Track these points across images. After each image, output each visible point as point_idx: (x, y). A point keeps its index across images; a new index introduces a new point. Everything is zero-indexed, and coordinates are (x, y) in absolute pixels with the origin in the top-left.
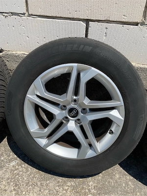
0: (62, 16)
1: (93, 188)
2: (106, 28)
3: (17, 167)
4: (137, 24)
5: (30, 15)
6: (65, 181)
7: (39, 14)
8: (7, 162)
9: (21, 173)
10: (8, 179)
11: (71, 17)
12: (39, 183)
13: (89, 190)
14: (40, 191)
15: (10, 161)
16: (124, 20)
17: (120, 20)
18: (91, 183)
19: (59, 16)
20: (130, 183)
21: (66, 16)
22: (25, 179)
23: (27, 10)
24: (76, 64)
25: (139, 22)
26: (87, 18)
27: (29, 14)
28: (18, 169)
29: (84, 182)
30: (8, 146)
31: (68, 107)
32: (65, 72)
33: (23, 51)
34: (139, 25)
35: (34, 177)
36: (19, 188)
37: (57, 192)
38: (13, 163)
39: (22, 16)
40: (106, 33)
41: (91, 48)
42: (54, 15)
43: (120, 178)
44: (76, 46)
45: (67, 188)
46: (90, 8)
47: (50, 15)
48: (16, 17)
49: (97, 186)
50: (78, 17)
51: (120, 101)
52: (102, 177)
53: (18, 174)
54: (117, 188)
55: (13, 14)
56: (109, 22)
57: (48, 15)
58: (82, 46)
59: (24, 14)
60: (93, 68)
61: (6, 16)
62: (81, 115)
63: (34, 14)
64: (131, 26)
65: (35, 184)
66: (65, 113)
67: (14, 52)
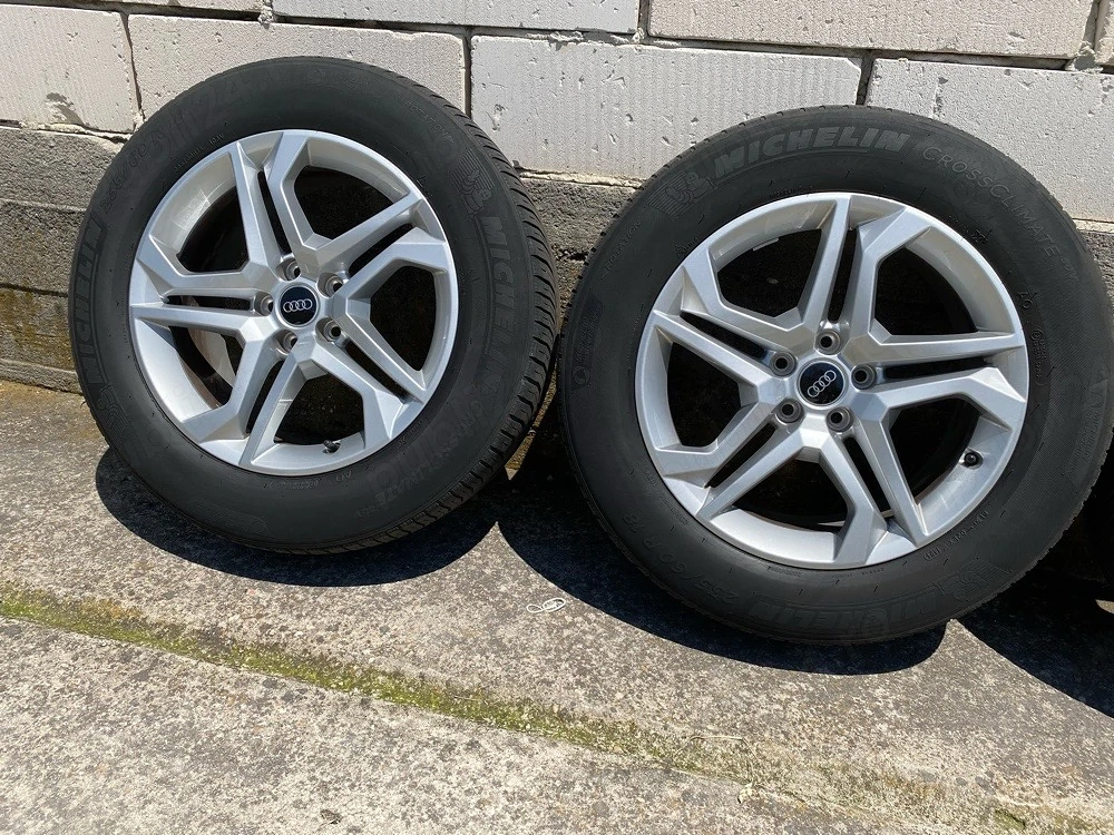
0: (774, 40)
1: (891, 706)
2: (942, 81)
3: (569, 619)
4: (1061, 64)
5: (649, 38)
6: (771, 678)
7: (686, 34)
8: (524, 600)
9: (590, 637)
10: (546, 651)
11: (808, 41)
12: (669, 675)
13: (876, 710)
14: (681, 695)
15: (537, 597)
16: (1013, 51)
17: (997, 50)
18: (879, 692)
19: (764, 39)
20: (1047, 705)
21: (790, 41)
22: (611, 655)
23: (644, 20)
24: (847, 196)
25: (1070, 55)
26: (870, 45)
27: (648, 36)
28: (573, 624)
29: (848, 688)
30: (511, 550)
31: (803, 362)
32: (799, 227)
33: (600, 172)
34: (1072, 67)
35: (643, 654)
36: (595, 679)
37: (749, 704)
38: (552, 605)
39: (622, 44)
40: (938, 100)
41: (904, 137)
42: (746, 37)
43: (1000, 687)
44: (848, 131)
45: (784, 697)
46: (883, 11)
47: (730, 38)
48: (598, 44)
49: (907, 703)
50: (835, 42)
51: (1010, 330)
52: (925, 679)
53: (578, 640)
54: (995, 715)
55: (587, 34)
56: (952, 57)
57: (721, 36)
58: (872, 133)
59: (630, 35)
60: (909, 209)
61: (560, 45)
62: (852, 391)
63: (667, 34)
64: (1040, 71)
65: (656, 675)
66: (789, 386)
67: (563, 177)
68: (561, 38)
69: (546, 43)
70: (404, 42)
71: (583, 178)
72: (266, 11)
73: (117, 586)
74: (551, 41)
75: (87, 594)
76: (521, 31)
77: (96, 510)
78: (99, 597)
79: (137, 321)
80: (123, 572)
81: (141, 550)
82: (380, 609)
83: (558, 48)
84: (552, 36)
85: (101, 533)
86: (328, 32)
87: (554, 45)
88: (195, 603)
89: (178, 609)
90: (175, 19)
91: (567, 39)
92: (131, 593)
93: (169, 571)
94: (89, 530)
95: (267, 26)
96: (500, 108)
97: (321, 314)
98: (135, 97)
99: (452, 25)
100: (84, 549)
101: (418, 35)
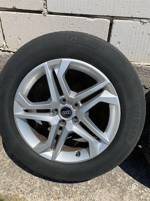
67: (135, 63)
68: (145, 21)
69: (139, 22)
70: (90, 22)
71: (142, 64)
72: (45, 10)
73: (17, 188)
74: (141, 22)
75: (9, 192)
76: (132, 18)
77: (5, 156)
78: (13, 193)
79: (17, 119)
80: (17, 182)
81: (20, 172)
82: (90, 192)
83: (143, 24)
84: (142, 20)
85: (8, 166)
86: (66, 18)
87: (142, 23)
88: (40, 194)
89: (36, 197)
90: (15, 13)
91: (147, 21)
92: (21, 191)
93: (29, 181)
94: (5, 165)
95: (45, 16)
96: (119, 43)
97: (74, 115)
98: (2, 37)
99: (108, 16)
100: (5, 173)
101: (95, 19)
